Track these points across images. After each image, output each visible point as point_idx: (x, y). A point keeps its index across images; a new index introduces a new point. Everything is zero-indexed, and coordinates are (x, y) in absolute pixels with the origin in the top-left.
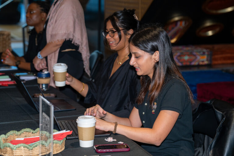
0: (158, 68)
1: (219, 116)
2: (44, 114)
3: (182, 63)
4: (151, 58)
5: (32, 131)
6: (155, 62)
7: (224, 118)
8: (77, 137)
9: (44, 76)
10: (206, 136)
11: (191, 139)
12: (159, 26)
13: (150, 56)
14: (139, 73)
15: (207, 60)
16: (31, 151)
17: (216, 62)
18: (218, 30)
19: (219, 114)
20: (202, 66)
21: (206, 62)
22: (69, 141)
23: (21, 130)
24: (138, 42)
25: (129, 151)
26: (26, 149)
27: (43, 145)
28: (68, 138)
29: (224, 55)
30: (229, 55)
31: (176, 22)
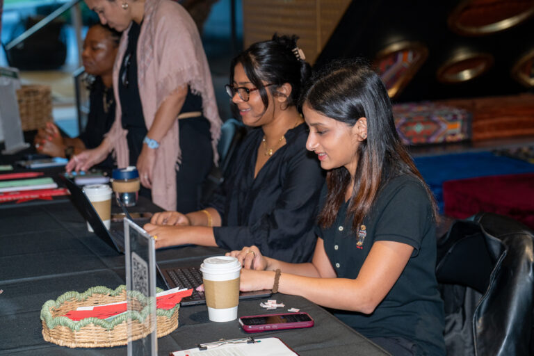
0: (366, 153)
1: (495, 248)
2: (134, 255)
3: (409, 139)
4: (351, 133)
5: (109, 291)
6: (360, 140)
7: (506, 251)
8: (202, 302)
9: (126, 176)
10: (469, 290)
11: (438, 297)
12: (361, 64)
13: (348, 128)
14: (327, 164)
15: (462, 131)
16: (110, 332)
17: (480, 136)
18: (481, 67)
19: (495, 243)
20: (452, 143)
21: (460, 136)
22: (187, 309)
23: (87, 290)
24: (321, 101)
25: (312, 326)
26: (100, 328)
27: (134, 319)
28: (183, 304)
29: (496, 121)
30: (506, 120)
31: (395, 54)
